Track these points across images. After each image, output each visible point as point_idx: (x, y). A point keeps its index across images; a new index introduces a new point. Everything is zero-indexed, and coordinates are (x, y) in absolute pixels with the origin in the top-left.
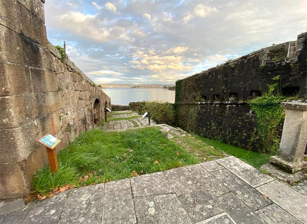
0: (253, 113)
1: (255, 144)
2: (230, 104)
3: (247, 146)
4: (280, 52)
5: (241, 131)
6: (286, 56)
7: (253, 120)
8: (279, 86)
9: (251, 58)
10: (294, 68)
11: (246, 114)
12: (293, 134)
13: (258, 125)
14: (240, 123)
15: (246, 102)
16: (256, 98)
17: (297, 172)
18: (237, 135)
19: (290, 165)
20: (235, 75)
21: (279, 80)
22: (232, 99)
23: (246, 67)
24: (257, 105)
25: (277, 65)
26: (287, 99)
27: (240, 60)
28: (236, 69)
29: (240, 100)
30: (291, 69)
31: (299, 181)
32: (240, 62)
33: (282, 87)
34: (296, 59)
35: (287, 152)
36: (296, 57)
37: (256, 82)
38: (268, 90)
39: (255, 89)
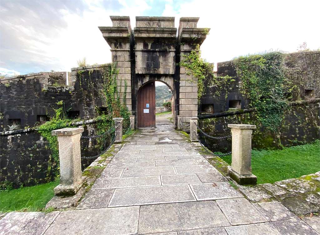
0: (45, 139)
1: (53, 173)
2: (12, 134)
3: (45, 178)
4: (59, 79)
5: (34, 164)
6: (65, 84)
7: (46, 147)
8: (64, 110)
9: (31, 80)
10: (72, 95)
11: (37, 142)
12: (68, 158)
13: (52, 151)
14: (31, 155)
15: (33, 128)
16: (45, 123)
17: (79, 190)
18: (30, 171)
19: (72, 187)
20: (13, 97)
21: (63, 104)
22: (13, 127)
23: (26, 88)
24: (47, 131)
25: (58, 91)
26: (72, 121)
27: (17, 80)
28: (13, 90)
29: (25, 127)
30: (70, 96)
31: (82, 198)
32: (16, 81)
33: (66, 111)
34: (73, 88)
35: (68, 177)
36: (73, 86)
37: (41, 106)
38: (55, 114)
39: (42, 113)
